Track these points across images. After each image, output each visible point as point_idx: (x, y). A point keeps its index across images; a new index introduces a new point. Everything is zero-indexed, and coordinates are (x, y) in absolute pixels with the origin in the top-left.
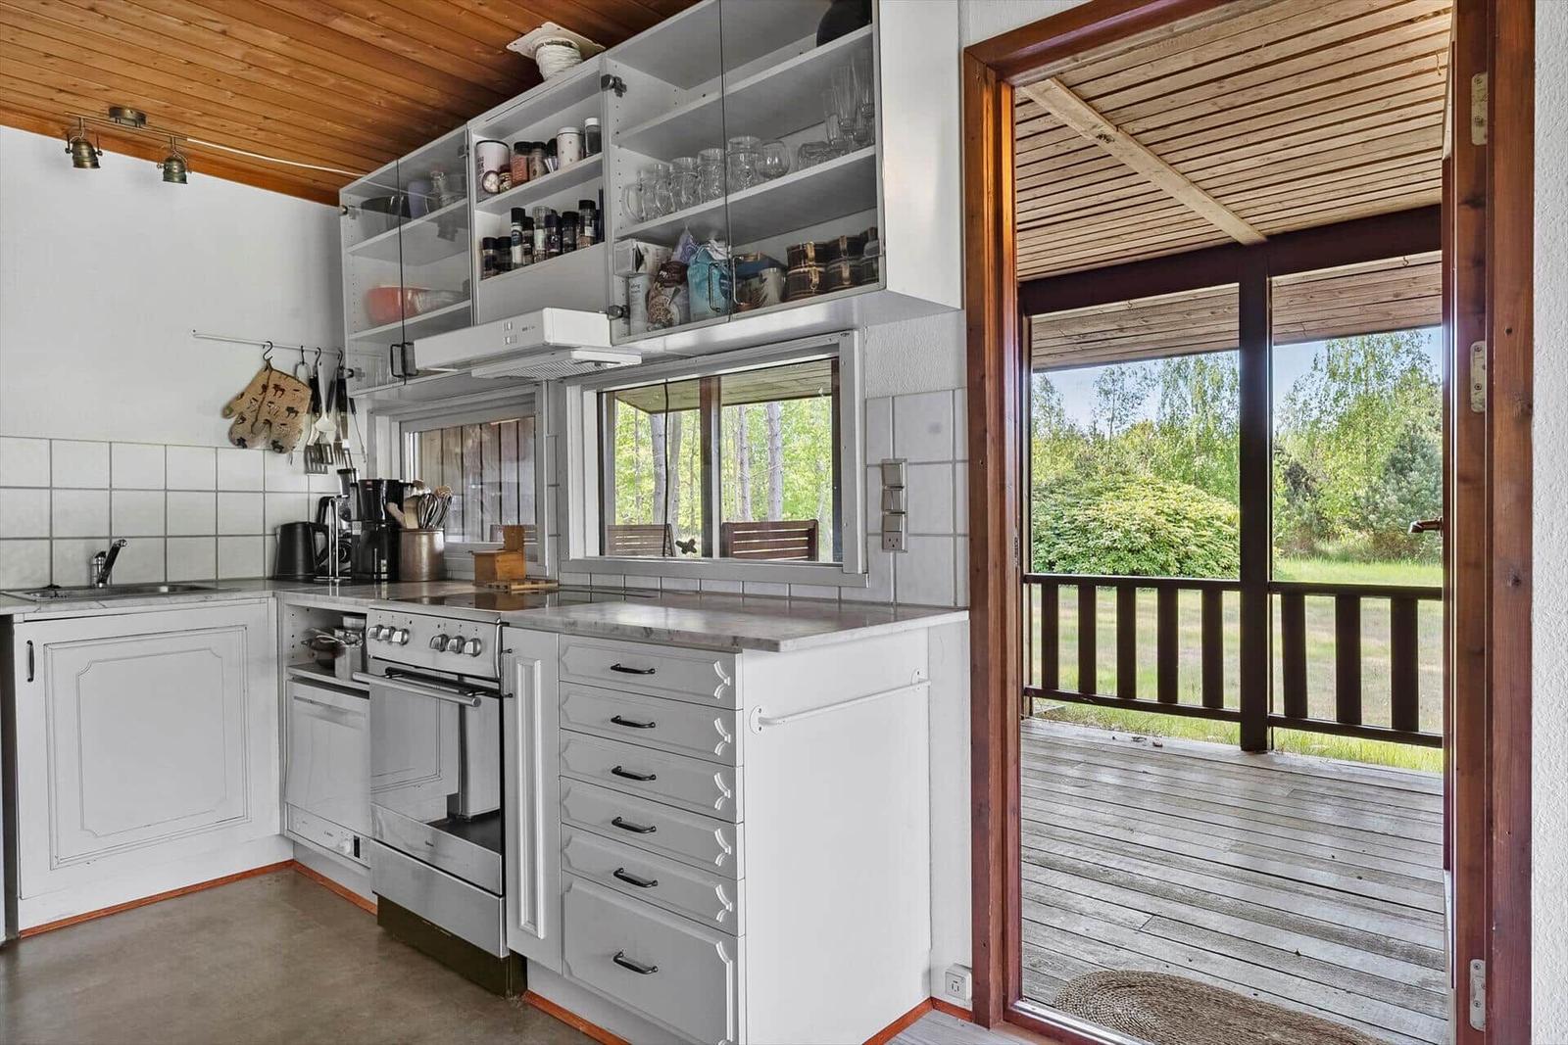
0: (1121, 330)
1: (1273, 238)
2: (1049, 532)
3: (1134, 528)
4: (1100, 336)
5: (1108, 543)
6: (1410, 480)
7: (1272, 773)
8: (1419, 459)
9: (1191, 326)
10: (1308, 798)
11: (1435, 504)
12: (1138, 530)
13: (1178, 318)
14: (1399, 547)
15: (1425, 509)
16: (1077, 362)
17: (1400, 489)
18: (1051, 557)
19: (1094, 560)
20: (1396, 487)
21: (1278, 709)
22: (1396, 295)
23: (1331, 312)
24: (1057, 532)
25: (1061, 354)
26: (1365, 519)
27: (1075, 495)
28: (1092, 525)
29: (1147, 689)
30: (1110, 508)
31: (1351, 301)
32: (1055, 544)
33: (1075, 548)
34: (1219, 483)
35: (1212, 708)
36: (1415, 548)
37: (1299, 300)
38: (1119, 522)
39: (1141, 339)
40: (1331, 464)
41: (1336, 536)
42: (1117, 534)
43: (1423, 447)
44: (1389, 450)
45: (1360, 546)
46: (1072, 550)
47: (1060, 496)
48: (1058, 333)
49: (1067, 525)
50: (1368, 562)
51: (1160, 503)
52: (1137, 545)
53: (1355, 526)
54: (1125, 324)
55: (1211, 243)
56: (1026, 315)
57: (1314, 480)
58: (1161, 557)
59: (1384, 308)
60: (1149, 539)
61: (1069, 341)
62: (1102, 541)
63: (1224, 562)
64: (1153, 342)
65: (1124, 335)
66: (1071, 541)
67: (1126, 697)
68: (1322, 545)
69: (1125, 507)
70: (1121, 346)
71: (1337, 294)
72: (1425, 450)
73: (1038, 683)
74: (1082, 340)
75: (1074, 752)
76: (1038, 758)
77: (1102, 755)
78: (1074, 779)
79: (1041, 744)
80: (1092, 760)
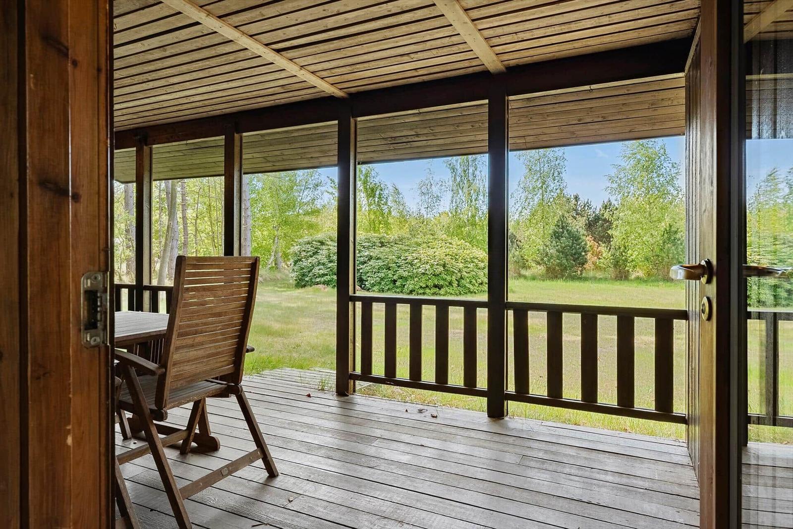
0: (417, 135)
1: (509, 69)
2: (394, 265)
3: (436, 263)
4: (404, 140)
5: (423, 271)
6: (562, 242)
7: (507, 438)
8: (565, 232)
9: (459, 135)
10: (533, 464)
11: (572, 253)
12: (437, 265)
13: (452, 128)
14: (557, 273)
15: (568, 255)
16: (392, 158)
17: (557, 246)
18: (395, 277)
19: (416, 279)
20: (555, 245)
21: (511, 388)
22: (579, 120)
23: (541, 130)
24: (398, 264)
25: (382, 151)
26: (542, 259)
27: (408, 245)
28: (416, 261)
29: (428, 374)
30: (424, 253)
31: (552, 123)
32: (396, 271)
33: (407, 273)
34: (478, 241)
35: (469, 388)
36: (564, 274)
37: (523, 120)
38: (428, 260)
39: (430, 143)
40: (527, 233)
41: (530, 267)
42: (428, 267)
43: (567, 226)
44: (553, 227)
45: (540, 272)
46: (405, 274)
47: (400, 246)
48: (378, 136)
49: (403, 261)
50: (543, 280)
51: (448, 250)
52: (437, 272)
53: (539, 263)
54: (420, 131)
55: (470, 70)
56: (353, 117)
57: (520, 241)
58: (449, 278)
59: (571, 128)
60: (443, 269)
61: (386, 142)
62: (420, 270)
63: (479, 281)
64: (437, 145)
65: (419, 139)
66: (405, 269)
67: (415, 381)
68: (523, 272)
69: (431, 252)
70: (418, 147)
71: (546, 116)
72: (568, 228)
73: (358, 371)
74: (393, 142)
75: (376, 427)
76: (348, 435)
77: (395, 428)
78: (369, 458)
79: (354, 420)
80: (387, 435)
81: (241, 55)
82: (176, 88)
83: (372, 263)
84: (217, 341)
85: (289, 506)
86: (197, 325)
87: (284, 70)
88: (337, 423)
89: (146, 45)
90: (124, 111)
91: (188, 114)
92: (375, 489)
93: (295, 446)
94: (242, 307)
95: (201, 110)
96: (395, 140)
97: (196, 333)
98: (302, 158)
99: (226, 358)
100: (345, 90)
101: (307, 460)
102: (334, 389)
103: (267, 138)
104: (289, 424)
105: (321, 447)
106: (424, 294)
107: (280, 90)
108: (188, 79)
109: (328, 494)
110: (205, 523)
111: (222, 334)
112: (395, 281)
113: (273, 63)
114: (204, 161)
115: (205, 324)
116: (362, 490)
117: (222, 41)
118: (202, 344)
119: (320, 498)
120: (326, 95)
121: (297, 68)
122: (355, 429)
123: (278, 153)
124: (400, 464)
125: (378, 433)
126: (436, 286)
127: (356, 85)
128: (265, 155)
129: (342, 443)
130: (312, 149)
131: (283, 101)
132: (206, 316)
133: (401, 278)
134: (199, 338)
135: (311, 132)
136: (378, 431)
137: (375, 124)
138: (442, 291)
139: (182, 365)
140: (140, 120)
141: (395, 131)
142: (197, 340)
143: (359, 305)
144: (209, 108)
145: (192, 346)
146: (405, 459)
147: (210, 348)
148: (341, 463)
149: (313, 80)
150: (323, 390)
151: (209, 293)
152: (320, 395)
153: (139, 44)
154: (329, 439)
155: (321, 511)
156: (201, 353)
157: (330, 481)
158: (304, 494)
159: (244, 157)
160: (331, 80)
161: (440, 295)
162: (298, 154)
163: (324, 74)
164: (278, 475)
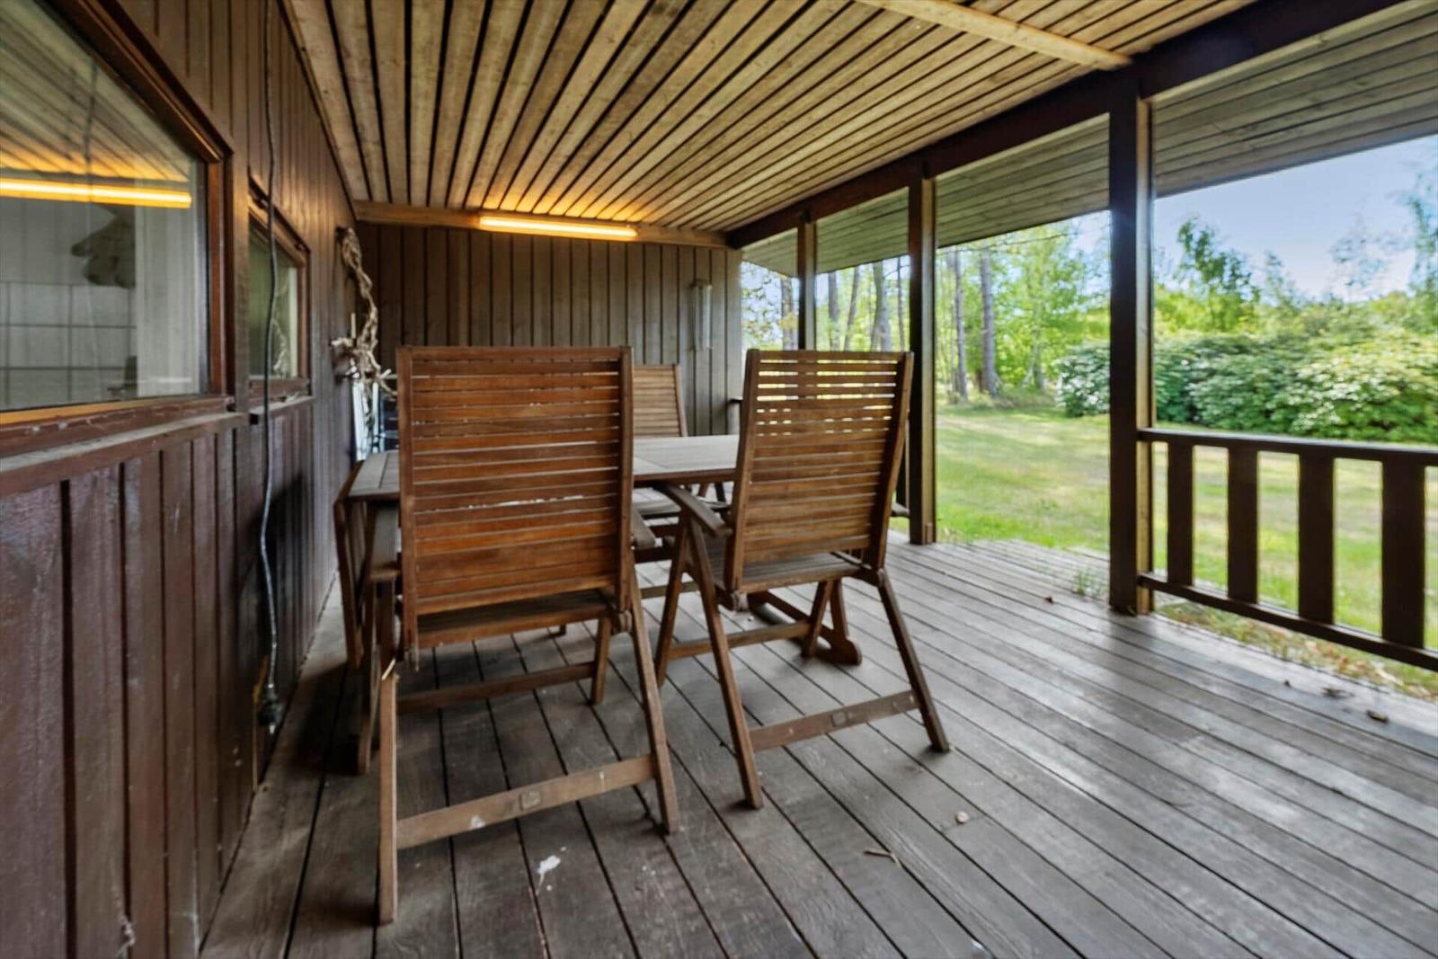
0: (1318, 106)
2: (1266, 384)
4: (1281, 123)
18: (1269, 406)
24: (1276, 384)
25: (1221, 161)
42: (1355, 387)
48: (1210, 129)
49: (1288, 378)
52: (1381, 398)
54: (1324, 96)
56: (1142, 98)
58: (1414, 410)
60: (1396, 392)
61: (1231, 139)
62: (1333, 393)
64: (1382, 118)
65: (1323, 114)
66: (1294, 392)
67: (1314, 622)
70: (1321, 133)
73: (1160, 573)
74: (1252, 134)
75: (1197, 702)
76: (1122, 704)
77: (1252, 721)
78: (1169, 778)
79: (1142, 673)
80: (1226, 730)
81: (905, 34)
82: (825, 126)
83: (1216, 380)
84: (833, 493)
85: (953, 834)
86: (790, 464)
87: (987, 40)
88: (1101, 670)
89: (762, 63)
90: (774, 181)
91: (856, 166)
92: (1180, 876)
93: (1000, 697)
94: (879, 437)
95: (870, 156)
96: (1254, 129)
97: (789, 476)
98: (1047, 205)
99: (852, 523)
100: (1120, 50)
101: (1017, 737)
102: (1105, 596)
103: (981, 180)
104: (997, 647)
105: (1053, 715)
106: (1343, 436)
107: (988, 85)
108: (836, 106)
109: (1048, 838)
110: (788, 807)
111: (841, 482)
112: (1268, 413)
113: (963, 33)
114: (890, 234)
115: (807, 463)
116: (1141, 862)
117: (866, 17)
118: (803, 495)
119: (1028, 840)
120: (1081, 73)
121: (1008, 28)
122: (1142, 695)
123: (1003, 202)
124: (1262, 827)
125: (1204, 719)
126: (1374, 424)
127: (1147, 29)
128: (981, 210)
129: (1109, 720)
130: (1065, 185)
131: (998, 108)
132: (805, 450)
133: (1283, 406)
134: (795, 486)
135: (1059, 153)
136: (1203, 714)
137: (1203, 105)
138: (1394, 433)
139: (767, 526)
140: (797, 190)
141: (1252, 110)
142: (792, 489)
143: (1160, 448)
144: (881, 150)
145: (783, 497)
146: (1279, 813)
147: (821, 503)
148: (1095, 769)
149: (1050, 45)
150: (1081, 594)
151: (809, 412)
152: (1075, 603)
153: (752, 66)
154: (1075, 702)
155: (1023, 881)
156: (801, 510)
157: (1062, 806)
158: (994, 815)
159: (940, 220)
160: (1087, 34)
161: (1387, 440)
162: (1038, 198)
163: (1071, 24)
164: (948, 751)
